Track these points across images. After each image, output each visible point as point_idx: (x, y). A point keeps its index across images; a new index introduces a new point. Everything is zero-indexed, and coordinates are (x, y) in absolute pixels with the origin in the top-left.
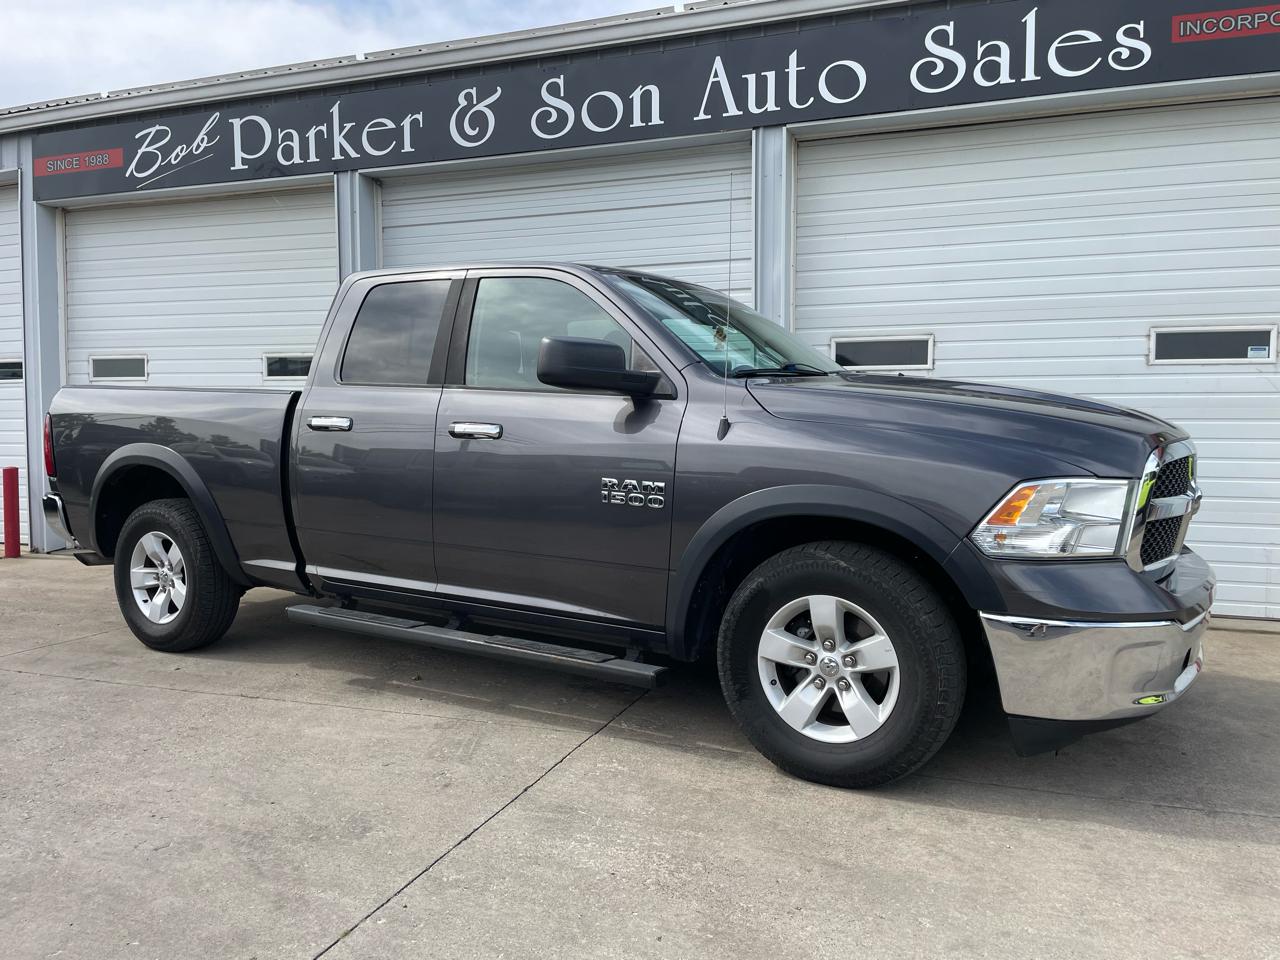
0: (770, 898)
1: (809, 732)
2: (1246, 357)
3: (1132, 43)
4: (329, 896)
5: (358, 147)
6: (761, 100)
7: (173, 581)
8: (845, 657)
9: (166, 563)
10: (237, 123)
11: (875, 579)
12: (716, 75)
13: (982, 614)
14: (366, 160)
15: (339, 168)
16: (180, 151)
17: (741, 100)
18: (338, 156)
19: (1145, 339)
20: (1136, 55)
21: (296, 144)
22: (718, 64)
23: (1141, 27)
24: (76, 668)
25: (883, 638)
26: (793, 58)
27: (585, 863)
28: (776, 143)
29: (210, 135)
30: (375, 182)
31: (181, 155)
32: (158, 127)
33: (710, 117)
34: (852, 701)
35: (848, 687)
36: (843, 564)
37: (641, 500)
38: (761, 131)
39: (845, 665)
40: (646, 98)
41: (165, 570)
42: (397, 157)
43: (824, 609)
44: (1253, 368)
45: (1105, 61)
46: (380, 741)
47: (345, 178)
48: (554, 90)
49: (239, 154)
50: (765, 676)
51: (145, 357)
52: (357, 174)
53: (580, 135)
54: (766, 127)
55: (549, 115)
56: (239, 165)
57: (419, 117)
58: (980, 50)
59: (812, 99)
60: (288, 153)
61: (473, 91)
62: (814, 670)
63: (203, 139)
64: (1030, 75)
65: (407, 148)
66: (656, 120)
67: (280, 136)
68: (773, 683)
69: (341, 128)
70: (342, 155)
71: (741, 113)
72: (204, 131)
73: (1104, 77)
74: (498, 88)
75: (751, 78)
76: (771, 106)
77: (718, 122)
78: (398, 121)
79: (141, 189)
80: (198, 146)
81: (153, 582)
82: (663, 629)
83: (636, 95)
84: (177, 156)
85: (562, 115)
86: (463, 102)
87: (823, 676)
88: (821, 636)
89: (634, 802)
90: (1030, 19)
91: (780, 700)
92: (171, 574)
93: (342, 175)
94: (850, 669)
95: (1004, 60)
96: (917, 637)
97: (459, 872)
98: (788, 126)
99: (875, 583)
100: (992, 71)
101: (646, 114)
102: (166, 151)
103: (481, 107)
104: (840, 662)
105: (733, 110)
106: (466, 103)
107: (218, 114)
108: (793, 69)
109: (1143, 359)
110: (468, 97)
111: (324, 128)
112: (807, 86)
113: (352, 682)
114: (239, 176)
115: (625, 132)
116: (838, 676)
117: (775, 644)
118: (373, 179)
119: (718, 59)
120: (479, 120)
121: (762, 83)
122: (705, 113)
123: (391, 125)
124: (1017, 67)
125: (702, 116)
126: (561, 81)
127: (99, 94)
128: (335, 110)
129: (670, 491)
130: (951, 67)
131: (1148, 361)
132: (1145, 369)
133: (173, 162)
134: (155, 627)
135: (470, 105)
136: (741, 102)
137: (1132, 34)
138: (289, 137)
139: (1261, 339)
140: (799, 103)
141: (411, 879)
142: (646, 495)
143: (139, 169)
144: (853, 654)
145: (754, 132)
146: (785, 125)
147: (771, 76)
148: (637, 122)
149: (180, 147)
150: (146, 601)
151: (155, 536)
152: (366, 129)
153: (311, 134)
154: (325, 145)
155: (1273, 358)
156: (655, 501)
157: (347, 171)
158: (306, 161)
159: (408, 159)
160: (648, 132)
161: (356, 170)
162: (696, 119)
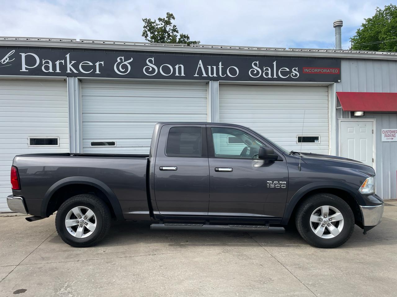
1: (323, 237)
2: (314, 142)
3: (295, 72)
5: (77, 69)
6: (212, 73)
8: (329, 219)
10: (24, 55)
12: (200, 65)
14: (80, 74)
15: (69, 75)
17: (207, 73)
18: (69, 71)
19: (296, 138)
20: (296, 75)
21: (50, 65)
22: (200, 62)
23: (297, 69)
26: (220, 64)
28: (216, 85)
29: (10, 58)
30: (80, 81)
34: (332, 228)
37: (279, 186)
38: (212, 81)
39: (329, 221)
40: (180, 68)
42: (93, 74)
44: (316, 145)
45: (290, 75)
47: (72, 79)
48: (150, 61)
49: (24, 66)
52: (77, 78)
53: (159, 76)
54: (214, 80)
55: (149, 68)
56: (24, 70)
57: (103, 63)
58: (264, 69)
59: (225, 75)
60: (47, 68)
61: (123, 58)
62: (322, 223)
63: (6, 59)
64: (275, 77)
65: (98, 72)
66: (183, 75)
67: (44, 62)
68: (313, 227)
69: (70, 63)
70: (71, 71)
71: (207, 76)
72: (7, 56)
73: (290, 79)
74: (132, 58)
75: (210, 67)
76: (215, 75)
77: (201, 77)
78: (94, 63)
80: (4, 61)
83: (177, 67)
85: (153, 69)
86: (119, 60)
87: (324, 224)
90: (275, 63)
91: (315, 230)
93: (70, 78)
94: (331, 221)
95: (270, 72)
98: (219, 81)
100: (267, 74)
101: (180, 72)
103: (125, 63)
105: (205, 75)
107: (14, 50)
108: (220, 67)
109: (296, 142)
110: (121, 59)
111: (63, 61)
112: (224, 72)
114: (24, 73)
115: (173, 76)
119: (200, 61)
120: (125, 67)
121: (212, 69)
122: (197, 75)
123: (91, 64)
124: (272, 74)
125: (196, 75)
126: (153, 59)
128: (68, 56)
129: (287, 184)
130: (258, 72)
135: (122, 62)
137: (295, 70)
138: (47, 63)
139: (317, 138)
140: (222, 75)
144: (331, 218)
145: (210, 81)
147: (215, 67)
148: (177, 74)
152: (81, 64)
153: (57, 63)
154: (63, 67)
155: (319, 143)
157: (72, 77)
158: (55, 72)
159: (98, 75)
160: (180, 77)
161: (77, 77)
162: (194, 76)
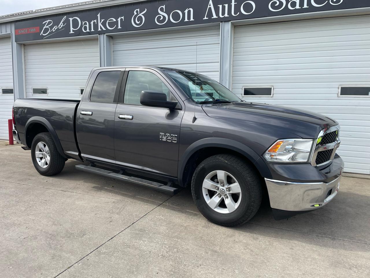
0: (193, 261)
1: (216, 210)
2: (368, 95)
4: (67, 255)
5: (105, 27)
6: (223, 13)
7: (46, 156)
8: (227, 188)
9: (45, 151)
10: (71, 19)
11: (235, 167)
12: (210, 5)
13: (265, 179)
14: (108, 31)
15: (100, 33)
16: (55, 28)
17: (217, 13)
18: (99, 29)
19: (337, 89)
20: (338, 0)
21: (88, 26)
22: (211, 2)
24: (19, 180)
25: (237, 184)
27: (143, 248)
28: (227, 27)
29: (64, 23)
30: (111, 37)
31: (56, 29)
32: (49, 20)
33: (208, 18)
34: (228, 201)
35: (227, 197)
36: (226, 161)
37: (171, 140)
38: (223, 23)
39: (227, 191)
40: (189, 12)
41: (45, 153)
42: (116, 30)
43: (221, 174)
45: (329, 2)
46: (96, 206)
47: (102, 36)
48: (162, 10)
49: (72, 29)
50: (204, 193)
51: (47, 88)
53: (169, 23)
54: (225, 21)
55: (160, 17)
56: (72, 32)
57: (123, 18)
59: (239, 13)
60: (85, 28)
61: (138, 10)
62: (218, 192)
63: (61, 24)
64: (305, 6)
65: (119, 27)
66: (192, 19)
67: (83, 23)
68: (207, 195)
69: (101, 21)
70: (101, 29)
71: (217, 17)
72: (62, 22)
73: (328, 7)
74: (146, 9)
75: (221, 6)
76: (226, 15)
77: (210, 19)
78: (117, 19)
79: (44, 39)
80: (60, 26)
81: (42, 156)
82: (177, 177)
83: (186, 11)
84: (55, 29)
85: (164, 17)
86: (135, 13)
87: (221, 194)
88: (220, 182)
89: (163, 229)
91: (208, 200)
92: (46, 154)
93: (101, 35)
94: (228, 192)
95: (298, 1)
96: (246, 184)
97: (106, 249)
98: (231, 21)
99: (235, 168)
100: (294, 4)
101: (189, 18)
102: (51, 27)
103: (140, 15)
104: (225, 190)
105: (215, 16)
106: (136, 14)
107: (66, 16)
108: (233, 4)
110: (137, 12)
111: (95, 21)
112: (237, 9)
113: (94, 187)
114: (72, 35)
115: (183, 23)
116: (225, 194)
117: (207, 184)
118: (110, 36)
120: (140, 19)
121: (224, 8)
122: (206, 17)
123: (115, 20)
125: (205, 18)
126: (164, 7)
127: (33, 10)
128: (99, 15)
129: (179, 138)
130: (281, 3)
131: (338, 96)
132: (337, 98)
133: (53, 31)
134: (42, 169)
135: (138, 14)
136: (217, 14)
138: (85, 24)
140: (235, 14)
141: (92, 251)
142: (172, 138)
143: (44, 33)
144: (229, 188)
145: (221, 23)
146: (230, 21)
147: (226, 5)
148: (186, 20)
149: (55, 26)
150: (40, 161)
151: (42, 143)
152: (108, 21)
153: (92, 23)
154: (96, 26)
156: (175, 140)
157: (102, 34)
158: (90, 31)
159: (120, 30)
160: (190, 23)
161: (105, 34)
162: (204, 19)
